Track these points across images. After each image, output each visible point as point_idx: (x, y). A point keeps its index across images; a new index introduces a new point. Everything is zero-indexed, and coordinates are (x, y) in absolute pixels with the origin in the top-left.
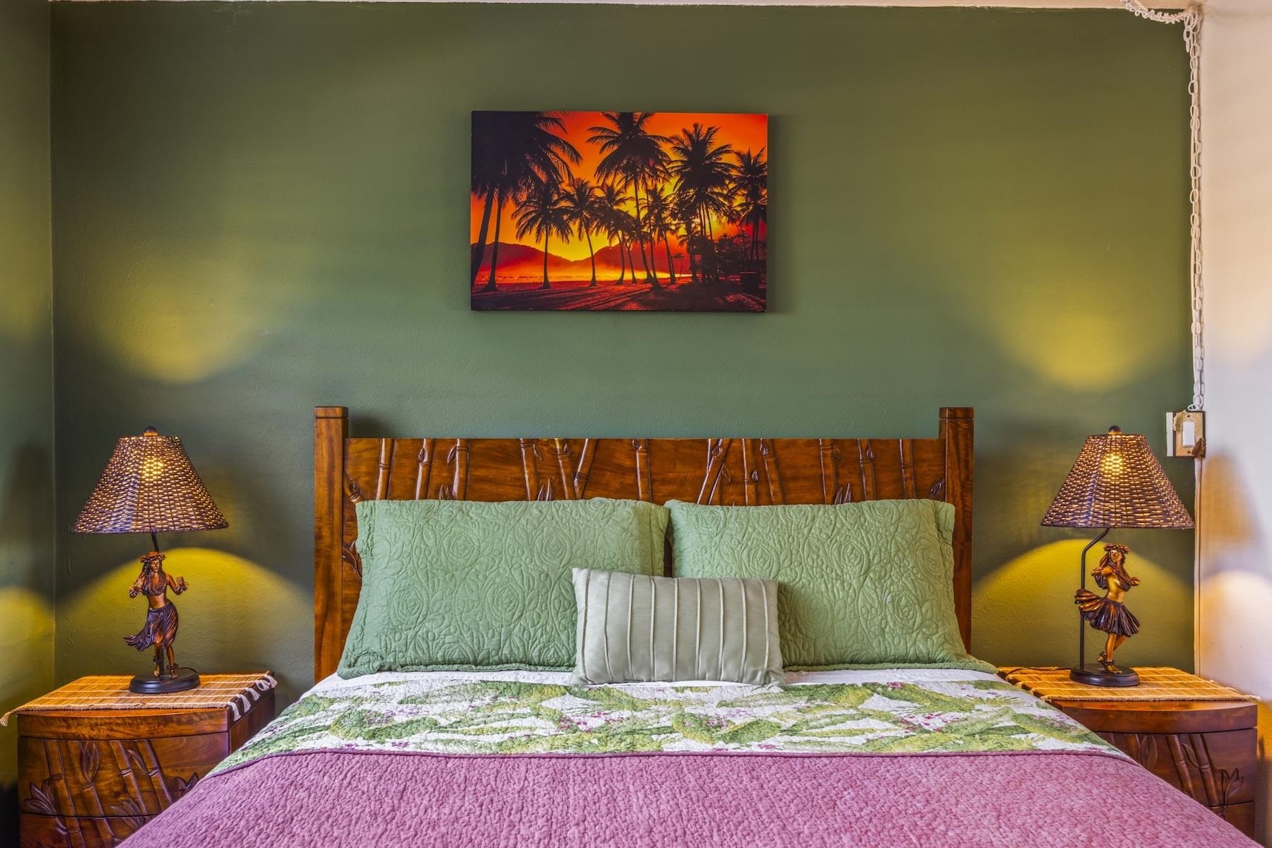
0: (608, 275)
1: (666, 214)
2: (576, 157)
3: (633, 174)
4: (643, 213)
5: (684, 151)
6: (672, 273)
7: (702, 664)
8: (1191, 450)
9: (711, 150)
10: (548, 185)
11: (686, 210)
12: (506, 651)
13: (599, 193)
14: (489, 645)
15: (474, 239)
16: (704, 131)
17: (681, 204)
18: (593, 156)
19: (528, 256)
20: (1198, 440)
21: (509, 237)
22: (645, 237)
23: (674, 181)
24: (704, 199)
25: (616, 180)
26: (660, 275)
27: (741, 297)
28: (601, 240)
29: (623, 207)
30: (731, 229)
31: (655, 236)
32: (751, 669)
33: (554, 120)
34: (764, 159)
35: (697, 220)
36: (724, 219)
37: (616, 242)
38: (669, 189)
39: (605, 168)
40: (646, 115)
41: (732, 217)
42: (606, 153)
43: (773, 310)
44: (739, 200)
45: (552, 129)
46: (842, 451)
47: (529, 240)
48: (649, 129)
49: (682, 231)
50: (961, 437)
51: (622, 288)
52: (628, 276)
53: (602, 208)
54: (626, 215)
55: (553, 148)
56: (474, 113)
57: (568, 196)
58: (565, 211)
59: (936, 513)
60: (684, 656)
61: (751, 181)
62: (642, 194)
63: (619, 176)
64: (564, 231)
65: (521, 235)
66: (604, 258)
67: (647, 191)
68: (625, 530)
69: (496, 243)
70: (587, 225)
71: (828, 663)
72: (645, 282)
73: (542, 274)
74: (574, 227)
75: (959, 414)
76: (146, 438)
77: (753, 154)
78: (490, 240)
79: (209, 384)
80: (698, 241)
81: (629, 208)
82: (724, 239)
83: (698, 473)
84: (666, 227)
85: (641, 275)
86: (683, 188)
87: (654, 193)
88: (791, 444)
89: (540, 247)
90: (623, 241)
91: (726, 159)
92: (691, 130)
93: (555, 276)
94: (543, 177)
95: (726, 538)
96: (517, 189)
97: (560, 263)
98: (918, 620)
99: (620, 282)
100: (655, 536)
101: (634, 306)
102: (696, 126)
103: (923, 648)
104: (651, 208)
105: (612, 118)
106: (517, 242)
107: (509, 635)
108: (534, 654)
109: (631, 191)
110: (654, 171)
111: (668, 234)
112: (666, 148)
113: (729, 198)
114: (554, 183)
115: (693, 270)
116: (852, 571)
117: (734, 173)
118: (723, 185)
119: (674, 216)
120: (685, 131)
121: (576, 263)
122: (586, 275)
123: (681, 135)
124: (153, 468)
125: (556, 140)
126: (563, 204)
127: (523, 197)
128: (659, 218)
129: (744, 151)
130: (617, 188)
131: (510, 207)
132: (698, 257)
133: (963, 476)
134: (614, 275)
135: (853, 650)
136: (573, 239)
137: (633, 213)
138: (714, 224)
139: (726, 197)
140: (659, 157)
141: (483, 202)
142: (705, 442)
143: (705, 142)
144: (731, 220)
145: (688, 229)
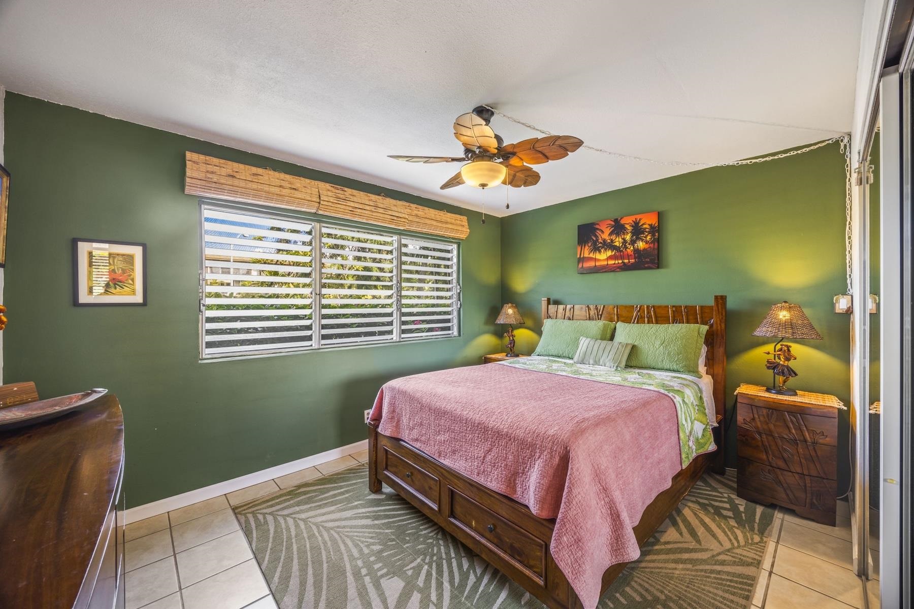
0: (611, 262)
1: (627, 244)
2: (603, 232)
3: (618, 235)
4: (621, 245)
5: (632, 226)
6: (629, 260)
7: (601, 363)
8: (845, 310)
9: (640, 225)
10: (596, 241)
11: (633, 242)
12: (564, 355)
13: (609, 241)
14: (561, 353)
15: (578, 256)
16: (638, 220)
17: (631, 241)
18: (607, 231)
19: (590, 259)
20: (848, 306)
21: (586, 255)
22: (621, 251)
23: (629, 235)
24: (638, 238)
25: (613, 237)
26: (625, 261)
27: (649, 265)
28: (609, 253)
29: (615, 244)
30: (647, 246)
31: (624, 250)
32: (613, 365)
33: (598, 224)
34: (656, 225)
35: (636, 245)
36: (644, 243)
37: (613, 253)
38: (628, 237)
39: (610, 234)
40: (621, 218)
41: (647, 242)
42: (611, 230)
43: (662, 268)
44: (649, 237)
45: (597, 227)
46: (677, 309)
47: (591, 255)
48: (622, 222)
49: (632, 248)
50: (720, 305)
51: (615, 265)
52: (617, 262)
53: (610, 245)
54: (616, 246)
55: (597, 231)
56: (578, 226)
57: (601, 243)
58: (600, 247)
59: (699, 329)
60: (597, 359)
61: (652, 231)
62: (620, 240)
63: (614, 236)
64: (600, 252)
65: (589, 254)
66: (610, 258)
67: (622, 239)
68: (599, 328)
69: (584, 257)
70: (606, 250)
71: (645, 368)
72: (622, 263)
73: (594, 263)
74: (602, 250)
75: (719, 297)
76: (510, 305)
77: (653, 224)
78: (582, 256)
79: (526, 293)
80: (637, 251)
81: (617, 244)
82: (645, 249)
83: (632, 315)
84: (627, 248)
85: (620, 261)
86: (632, 237)
87: (624, 239)
88: (660, 307)
89: (594, 257)
90: (615, 253)
91: (644, 226)
92: (634, 220)
93: (598, 264)
94: (595, 239)
95: (625, 332)
96: (589, 243)
97: (599, 260)
98: (676, 359)
99: (614, 264)
100: (608, 331)
101: (618, 270)
102: (636, 219)
103: (675, 367)
104: (623, 243)
105: (612, 221)
106: (588, 256)
107: (565, 351)
108: (570, 356)
109: (617, 239)
110: (624, 233)
111: (628, 250)
112: (627, 226)
113: (646, 237)
114: (597, 240)
115: (635, 258)
116: (658, 343)
117: (647, 230)
118: (644, 234)
119: (629, 244)
120: (633, 221)
121: (603, 260)
122: (605, 263)
123: (631, 222)
124: (510, 311)
125: (598, 229)
126: (600, 245)
127: (590, 245)
128: (625, 245)
129: (650, 223)
130: (613, 239)
131: (587, 247)
132: (636, 255)
133: (720, 318)
134: (613, 262)
135: (653, 365)
136: (602, 254)
137: (618, 245)
138: (641, 245)
139: (644, 237)
140: (625, 229)
141: (580, 247)
142: (634, 306)
143: (638, 223)
144: (646, 243)
145: (634, 247)
